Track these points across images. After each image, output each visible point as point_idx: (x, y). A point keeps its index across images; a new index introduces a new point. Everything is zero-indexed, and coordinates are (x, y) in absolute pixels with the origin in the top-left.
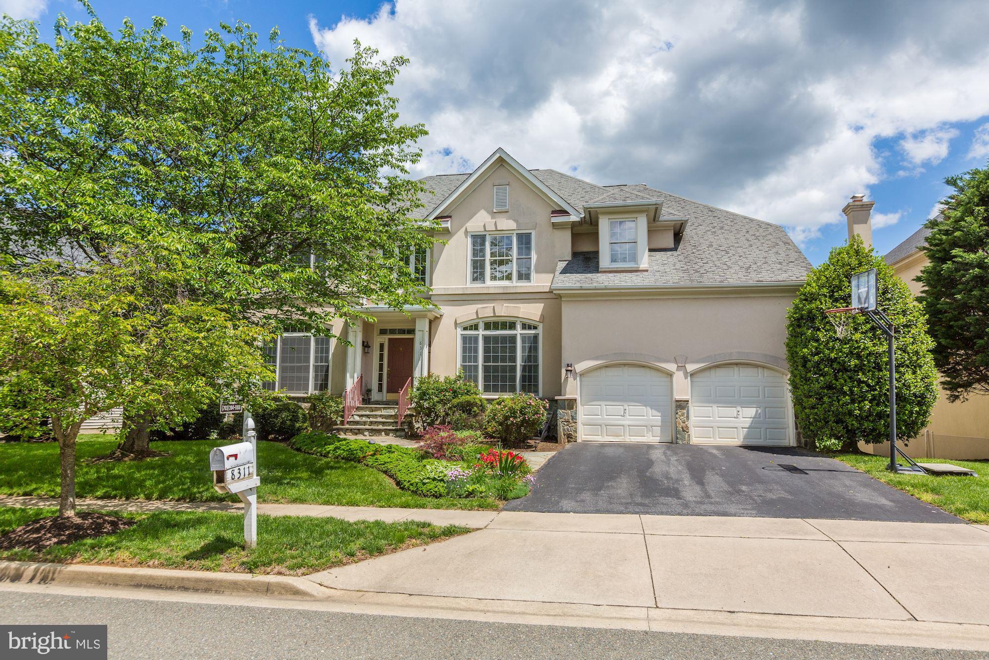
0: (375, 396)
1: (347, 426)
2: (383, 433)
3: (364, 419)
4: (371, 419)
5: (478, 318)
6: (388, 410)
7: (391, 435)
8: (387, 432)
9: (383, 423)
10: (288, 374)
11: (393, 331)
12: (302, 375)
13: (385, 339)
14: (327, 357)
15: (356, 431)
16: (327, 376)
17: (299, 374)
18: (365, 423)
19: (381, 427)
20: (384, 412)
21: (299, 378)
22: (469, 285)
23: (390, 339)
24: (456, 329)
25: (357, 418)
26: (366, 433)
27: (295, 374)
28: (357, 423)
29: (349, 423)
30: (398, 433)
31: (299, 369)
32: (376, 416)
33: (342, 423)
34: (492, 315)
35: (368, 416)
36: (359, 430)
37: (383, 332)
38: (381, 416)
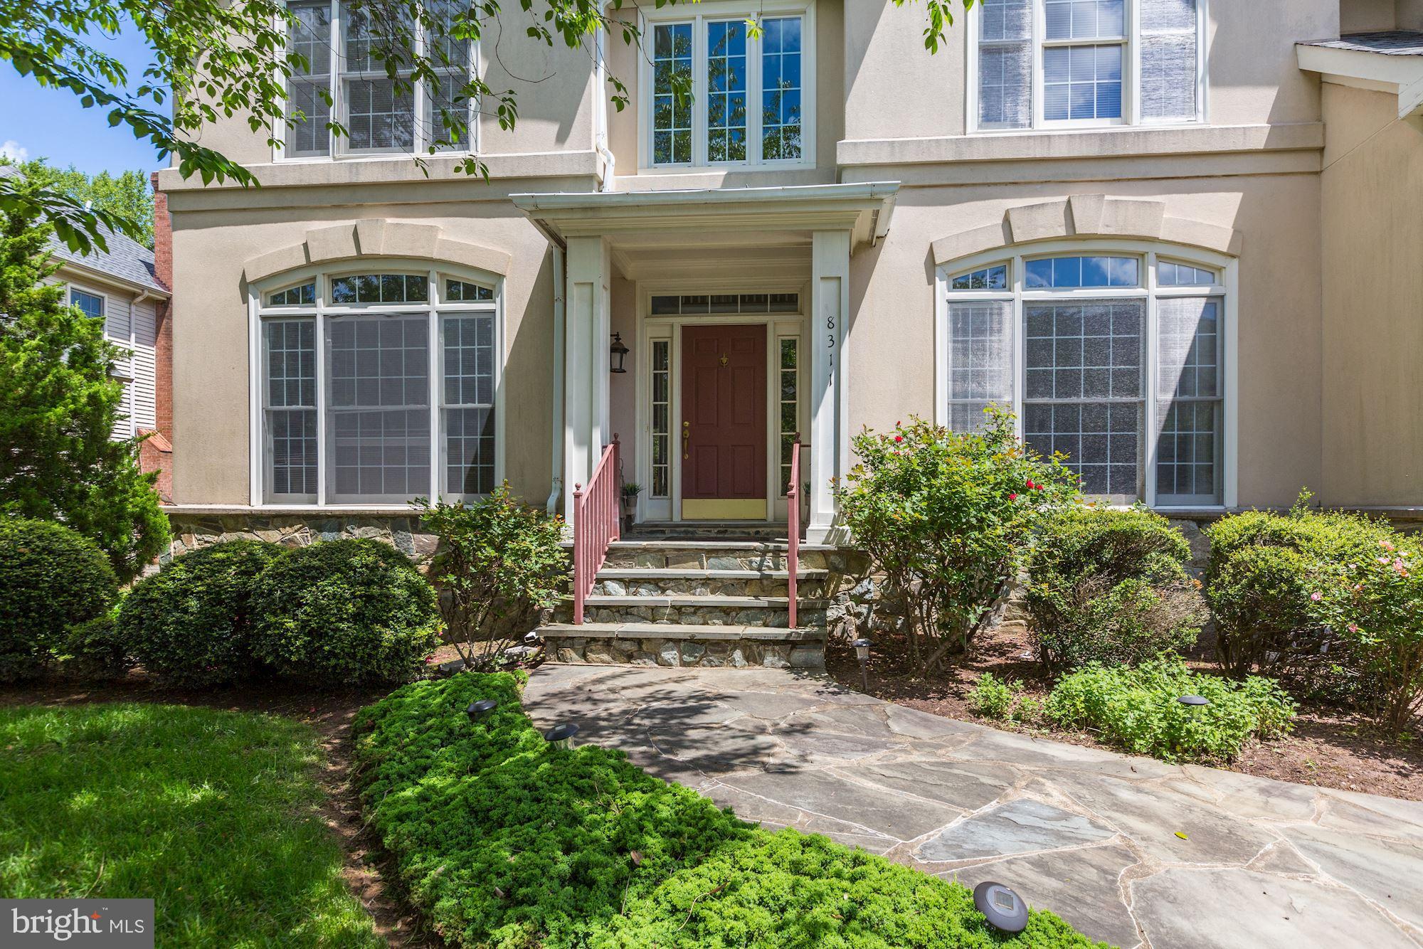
0: (647, 509)
1: (588, 627)
2: (738, 655)
3: (645, 597)
4: (672, 597)
5: (1010, 241)
6: (725, 561)
7: (769, 659)
8: (754, 650)
9: (727, 614)
10: (359, 441)
11: (695, 303)
12: (407, 441)
13: (671, 327)
14: (487, 385)
15: (627, 646)
16: (488, 447)
17: (394, 441)
18: (653, 613)
19: (716, 629)
20: (709, 570)
21: (395, 454)
22: (973, 128)
23: (685, 329)
24: (931, 281)
25: (619, 594)
26: (669, 655)
27: (382, 441)
28: (624, 612)
29: (594, 612)
30: (798, 656)
31: (395, 422)
32: (686, 584)
33: (566, 612)
34: (1062, 232)
35: (658, 584)
36: (639, 641)
37: (663, 305)
38: (706, 582)
